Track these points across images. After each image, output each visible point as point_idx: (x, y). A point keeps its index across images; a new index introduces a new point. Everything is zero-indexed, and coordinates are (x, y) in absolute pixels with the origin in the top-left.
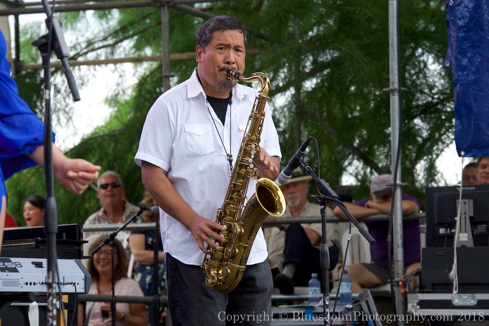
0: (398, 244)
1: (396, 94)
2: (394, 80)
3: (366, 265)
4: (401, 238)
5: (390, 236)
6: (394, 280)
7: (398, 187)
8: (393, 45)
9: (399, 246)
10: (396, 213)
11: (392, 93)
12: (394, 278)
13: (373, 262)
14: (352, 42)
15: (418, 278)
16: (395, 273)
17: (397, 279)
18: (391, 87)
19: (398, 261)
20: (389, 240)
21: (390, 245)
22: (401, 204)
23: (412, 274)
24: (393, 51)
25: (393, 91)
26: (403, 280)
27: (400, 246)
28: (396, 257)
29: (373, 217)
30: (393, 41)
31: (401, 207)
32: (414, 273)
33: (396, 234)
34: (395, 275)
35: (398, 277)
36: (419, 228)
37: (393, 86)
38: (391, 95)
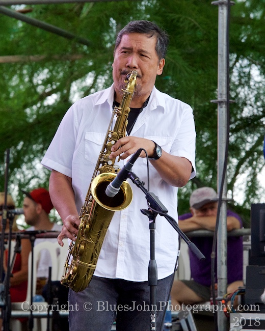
0: (221, 261)
1: (224, 106)
2: (223, 91)
3: (185, 282)
4: (225, 256)
5: (213, 253)
6: (216, 299)
7: (224, 202)
8: (222, 56)
9: (222, 264)
10: (221, 229)
11: (220, 105)
12: (217, 297)
13: (192, 279)
14: (176, 51)
15: (239, 297)
16: (218, 290)
17: (219, 297)
18: (219, 99)
19: (222, 279)
20: (213, 257)
21: (213, 262)
22: (226, 220)
23: (235, 292)
24: (222, 61)
25: (221, 102)
26: (225, 298)
27: (224, 263)
28: (220, 275)
29: (195, 232)
30: (222, 51)
31: (226, 222)
32: (238, 291)
33: (220, 251)
34: (218, 293)
35: (221, 296)
36: (243, 245)
37: (221, 97)
38: (219, 107)
